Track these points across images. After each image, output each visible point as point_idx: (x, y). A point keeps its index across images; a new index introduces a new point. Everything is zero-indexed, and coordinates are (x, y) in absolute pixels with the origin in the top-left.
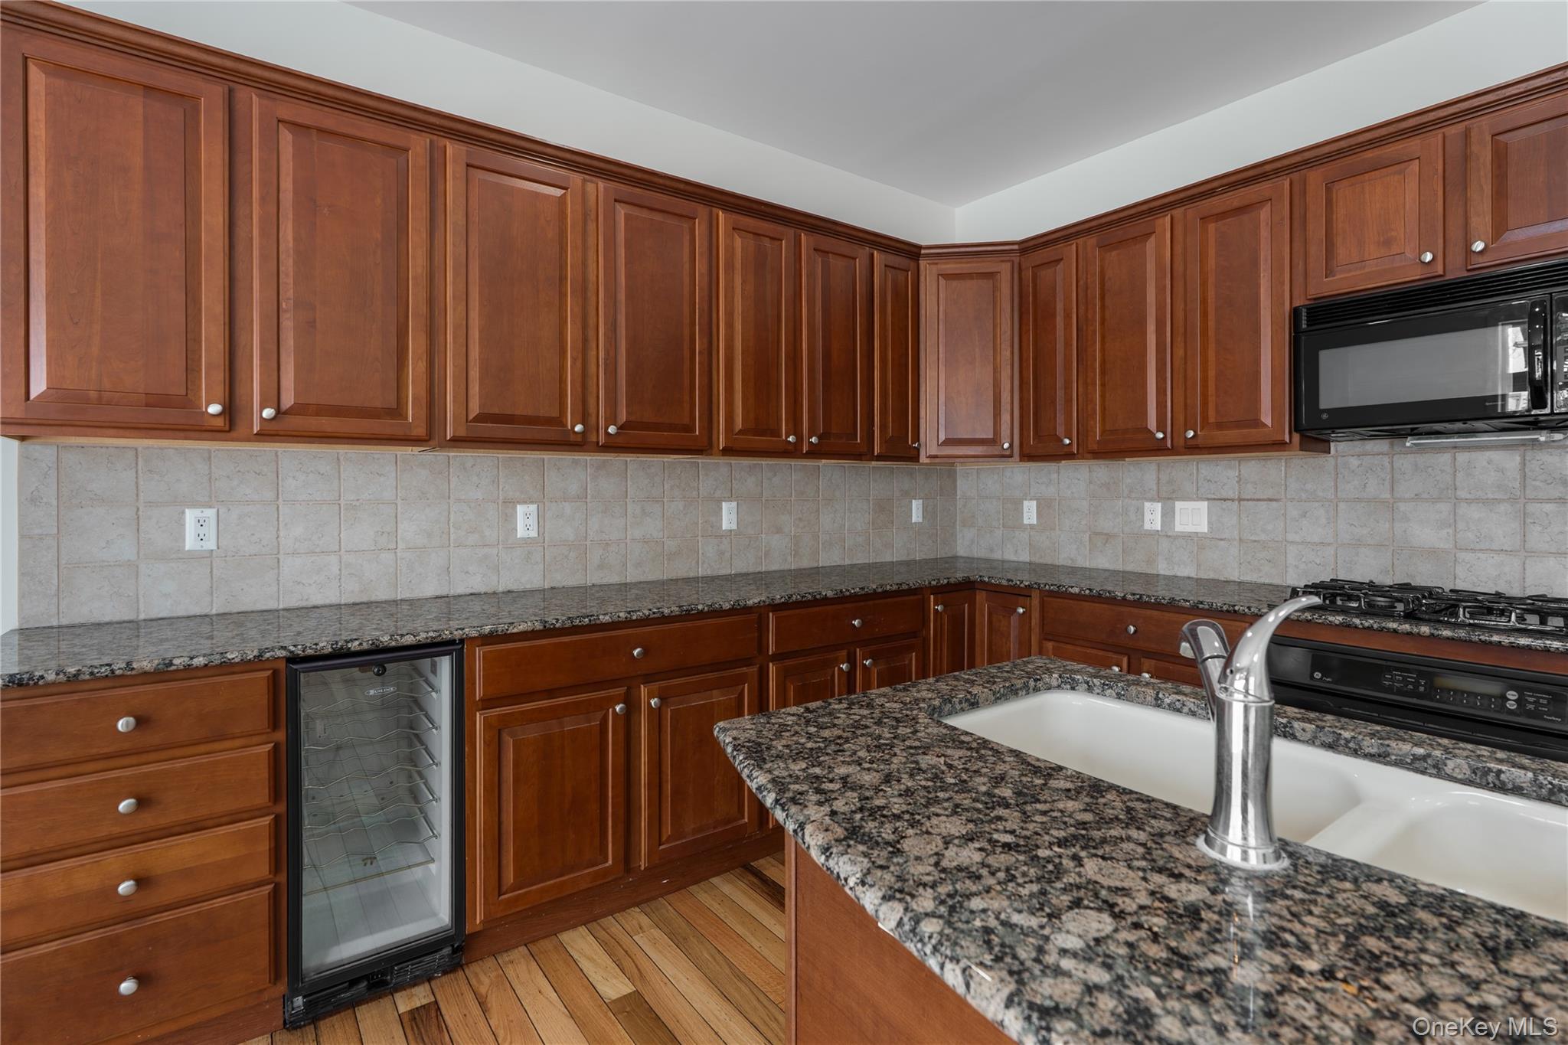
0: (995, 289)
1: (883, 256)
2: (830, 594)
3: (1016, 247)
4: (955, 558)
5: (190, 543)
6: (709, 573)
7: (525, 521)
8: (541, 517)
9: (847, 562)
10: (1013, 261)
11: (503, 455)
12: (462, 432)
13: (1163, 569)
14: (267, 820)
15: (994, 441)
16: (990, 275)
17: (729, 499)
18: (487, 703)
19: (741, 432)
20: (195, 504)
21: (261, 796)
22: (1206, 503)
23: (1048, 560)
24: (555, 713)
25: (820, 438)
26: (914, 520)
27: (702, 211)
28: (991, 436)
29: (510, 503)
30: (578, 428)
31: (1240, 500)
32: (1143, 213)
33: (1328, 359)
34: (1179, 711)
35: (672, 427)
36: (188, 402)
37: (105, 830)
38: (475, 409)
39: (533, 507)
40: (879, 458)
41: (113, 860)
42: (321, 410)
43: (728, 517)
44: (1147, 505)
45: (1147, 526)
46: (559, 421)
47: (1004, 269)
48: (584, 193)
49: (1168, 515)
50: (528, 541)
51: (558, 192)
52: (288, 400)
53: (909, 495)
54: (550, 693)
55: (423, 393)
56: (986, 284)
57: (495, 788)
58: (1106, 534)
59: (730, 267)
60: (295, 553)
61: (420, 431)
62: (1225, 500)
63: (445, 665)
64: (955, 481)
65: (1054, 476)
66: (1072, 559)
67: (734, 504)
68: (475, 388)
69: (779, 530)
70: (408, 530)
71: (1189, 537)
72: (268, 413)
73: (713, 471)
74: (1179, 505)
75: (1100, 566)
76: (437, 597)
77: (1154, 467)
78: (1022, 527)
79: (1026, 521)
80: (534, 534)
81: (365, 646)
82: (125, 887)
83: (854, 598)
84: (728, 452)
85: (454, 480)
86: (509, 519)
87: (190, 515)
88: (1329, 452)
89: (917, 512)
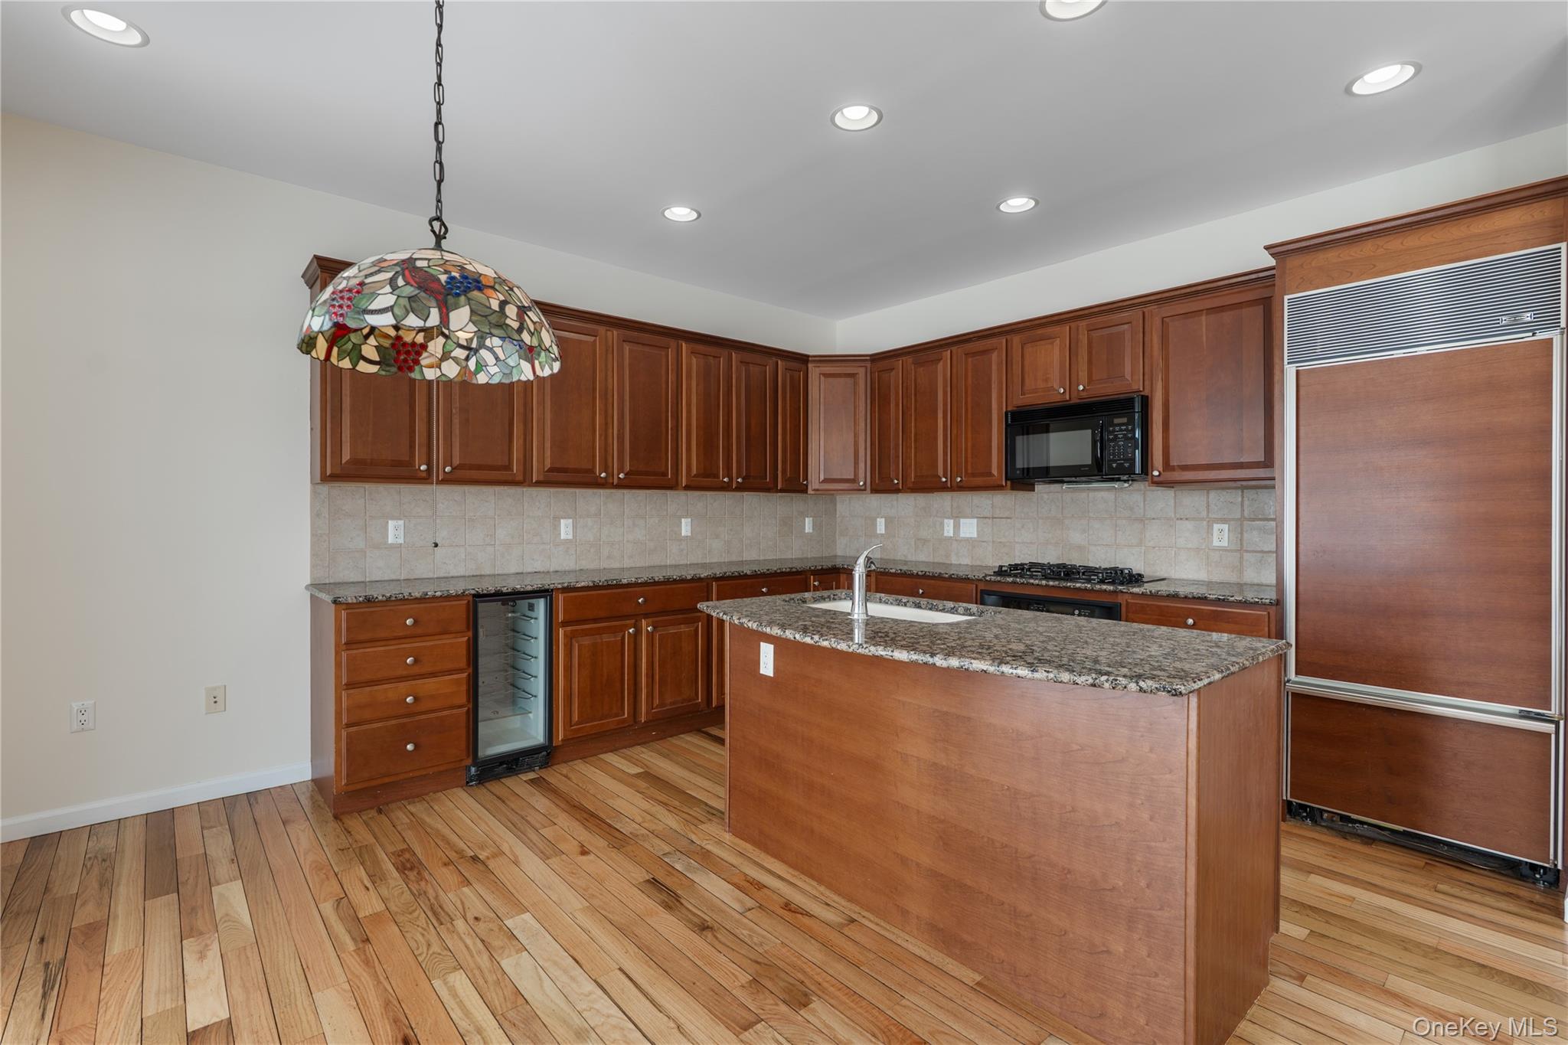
0: (855, 384)
1: (784, 363)
2: (749, 573)
3: (868, 358)
4: (836, 556)
5: (391, 540)
6: (673, 563)
7: (566, 530)
8: (575, 527)
9: (762, 558)
10: (866, 367)
11: (552, 490)
12: (541, 478)
13: (954, 560)
14: (465, 675)
15: (854, 480)
16: (852, 375)
17: (687, 517)
18: (564, 624)
19: (695, 476)
20: (393, 518)
21: (463, 664)
22: (975, 520)
23: (891, 557)
24: (599, 632)
25: (743, 479)
26: (807, 531)
27: (673, 343)
28: (852, 477)
29: (556, 519)
30: (603, 475)
31: (993, 518)
32: (937, 347)
33: (1020, 441)
34: (887, 603)
35: (655, 474)
36: (410, 463)
37: (401, 672)
38: (548, 465)
39: (570, 521)
40: (782, 491)
41: (403, 686)
42: (472, 467)
43: (686, 528)
44: (946, 521)
45: (946, 534)
46: (592, 471)
47: (861, 372)
48: (606, 337)
49: (957, 527)
50: (567, 541)
51: (592, 339)
52: (456, 461)
53: (803, 515)
54: (595, 620)
55: (521, 456)
56: (850, 381)
57: (568, 668)
58: (924, 539)
59: (689, 377)
60: (445, 545)
61: (520, 478)
62: (986, 518)
63: (541, 605)
64: (835, 505)
65: (895, 503)
66: (904, 556)
67: (690, 520)
68: (548, 453)
69: (717, 537)
70: (501, 534)
71: (968, 540)
72: (448, 469)
73: (675, 500)
74: (962, 520)
75: (921, 560)
76: (517, 574)
77: (949, 498)
78: (876, 536)
79: (878, 532)
80: (570, 537)
81: (510, 590)
82: (409, 699)
83: (763, 575)
84: (687, 488)
85: (526, 505)
86: (556, 527)
87: (391, 523)
88: (1034, 491)
89: (808, 525)
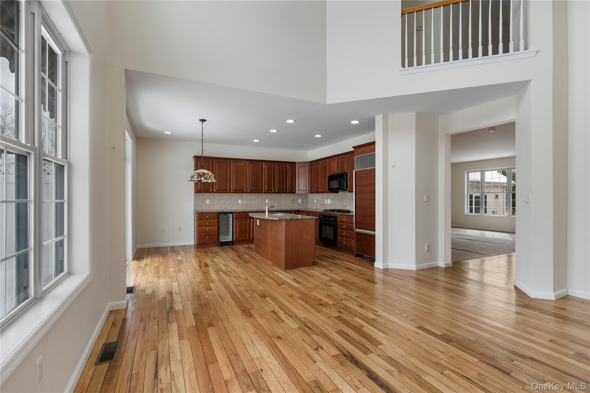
0: (306, 168)
1: (289, 165)
3: (309, 162)
4: (308, 208)
5: (207, 203)
7: (240, 201)
8: (242, 201)
10: (309, 164)
11: (237, 194)
12: (234, 191)
14: (217, 226)
16: (305, 166)
17: (267, 199)
18: (235, 219)
19: (266, 190)
20: (207, 199)
21: (217, 224)
22: (330, 200)
24: (242, 221)
25: (278, 191)
26: (299, 202)
27: (261, 163)
28: (305, 190)
29: (238, 199)
30: (245, 191)
31: (333, 199)
32: (319, 161)
35: (257, 190)
36: (209, 190)
37: (206, 225)
38: (234, 189)
39: (241, 200)
40: (288, 193)
41: (207, 227)
42: (221, 190)
43: (267, 201)
44: (326, 200)
45: (325, 203)
46: (243, 190)
47: (307, 165)
48: (246, 163)
50: (240, 204)
51: (243, 164)
52: (217, 189)
53: (298, 198)
54: (241, 218)
55: (229, 188)
56: (305, 167)
57: (236, 227)
58: (322, 204)
59: (265, 169)
60: (216, 204)
61: (229, 192)
63: (231, 215)
64: (308, 196)
65: (318, 196)
68: (234, 187)
70: (227, 202)
71: (329, 204)
72: (215, 190)
73: (265, 195)
74: (328, 200)
75: (322, 209)
77: (326, 194)
79: (315, 203)
81: (225, 212)
82: (208, 230)
84: (264, 193)
85: (232, 197)
86: (238, 201)
88: (339, 193)
89: (300, 201)
